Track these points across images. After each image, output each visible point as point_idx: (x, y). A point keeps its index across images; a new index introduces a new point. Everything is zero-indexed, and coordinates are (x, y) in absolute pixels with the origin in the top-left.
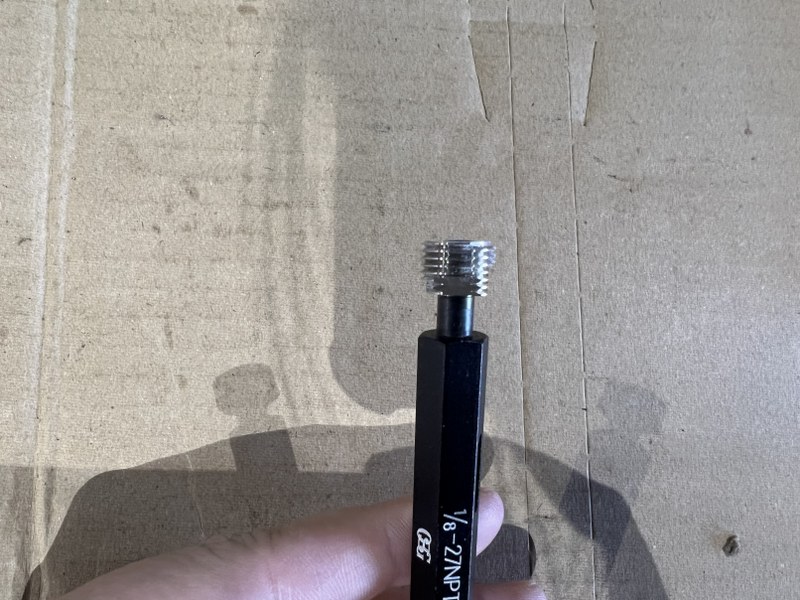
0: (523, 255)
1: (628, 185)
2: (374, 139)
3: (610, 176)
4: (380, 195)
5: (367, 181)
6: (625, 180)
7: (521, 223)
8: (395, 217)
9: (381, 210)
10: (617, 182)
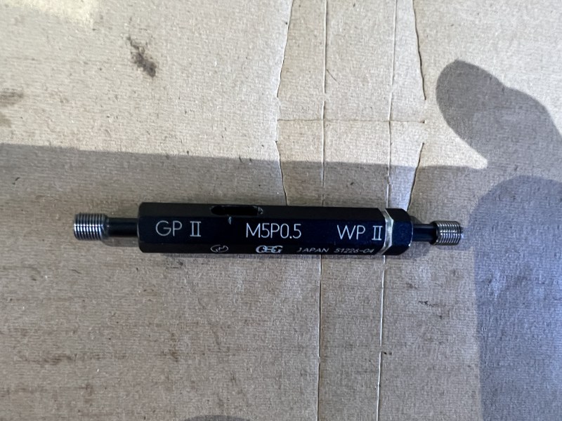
0: (324, 391)
1: (439, 311)
2: (165, 277)
3: (422, 302)
4: (174, 340)
5: (158, 325)
6: (436, 305)
7: (324, 358)
8: (190, 362)
9: (174, 355)
10: (427, 308)
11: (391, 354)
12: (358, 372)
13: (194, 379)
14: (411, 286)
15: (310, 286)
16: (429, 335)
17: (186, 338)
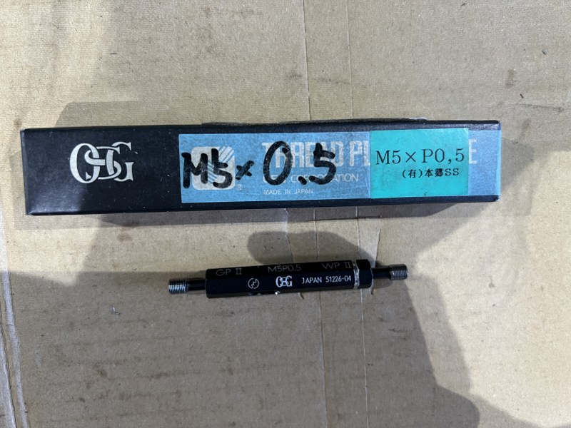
1: (403, 335)
2: (223, 322)
3: (390, 330)
4: (229, 361)
5: (220, 352)
6: (401, 331)
7: (327, 370)
8: (240, 374)
9: (231, 371)
10: (395, 334)
11: (372, 365)
12: (351, 378)
13: (243, 385)
14: (382, 320)
15: (315, 323)
16: (398, 352)
17: (237, 360)
